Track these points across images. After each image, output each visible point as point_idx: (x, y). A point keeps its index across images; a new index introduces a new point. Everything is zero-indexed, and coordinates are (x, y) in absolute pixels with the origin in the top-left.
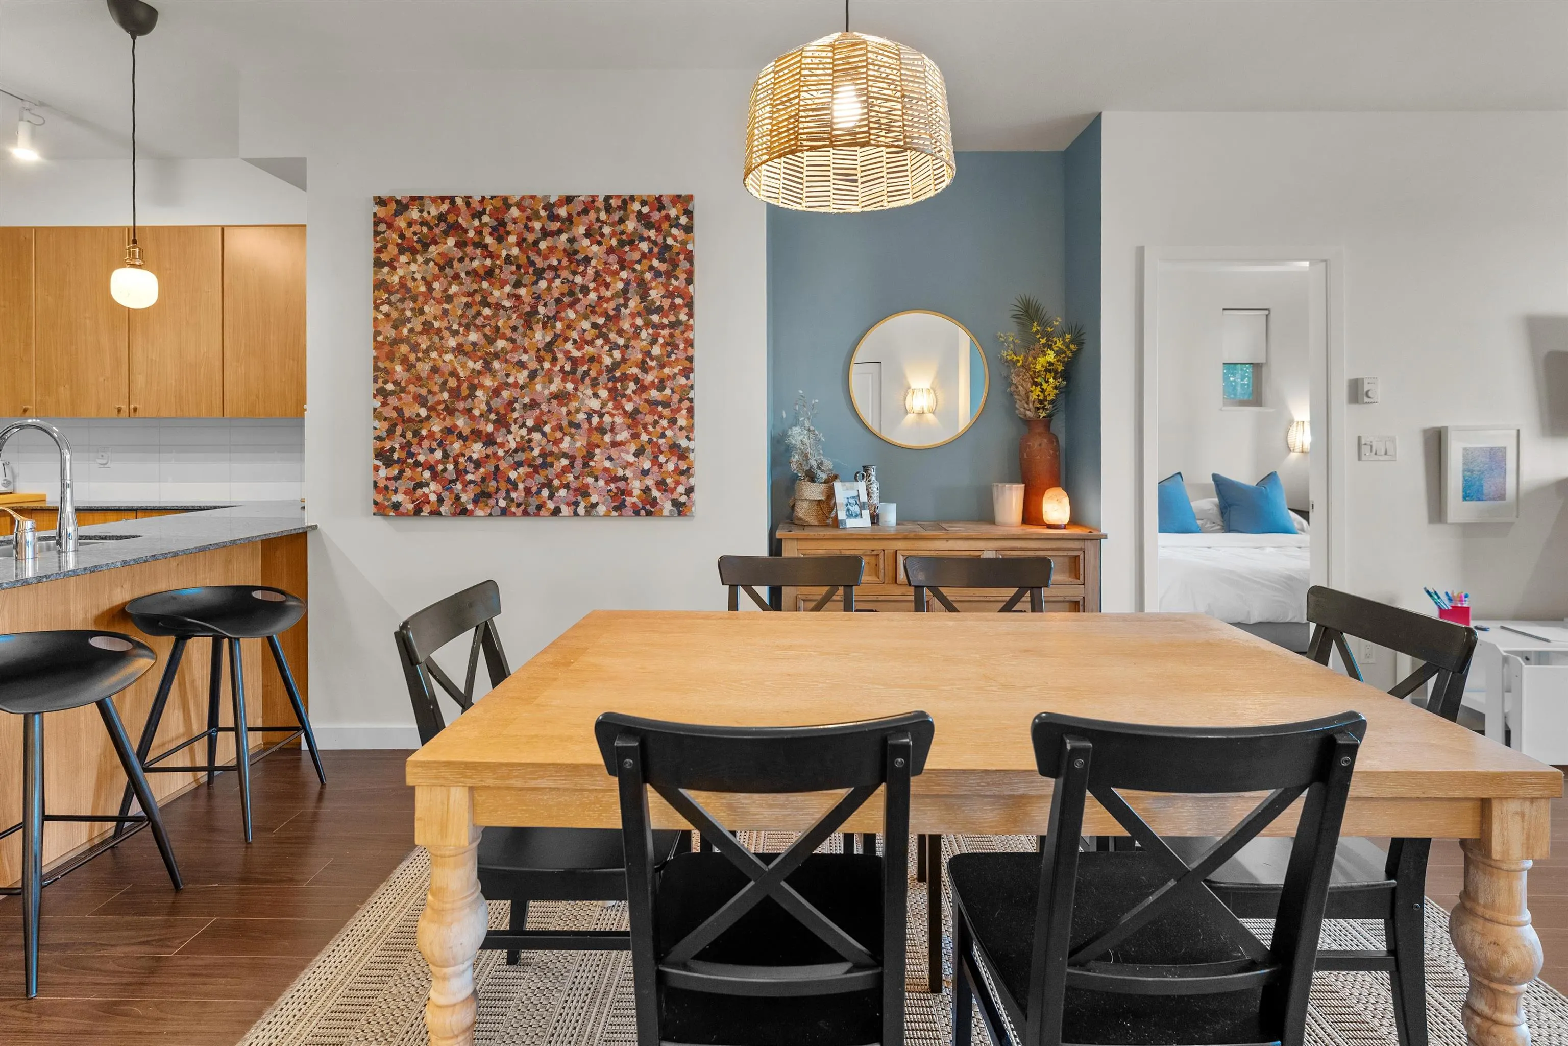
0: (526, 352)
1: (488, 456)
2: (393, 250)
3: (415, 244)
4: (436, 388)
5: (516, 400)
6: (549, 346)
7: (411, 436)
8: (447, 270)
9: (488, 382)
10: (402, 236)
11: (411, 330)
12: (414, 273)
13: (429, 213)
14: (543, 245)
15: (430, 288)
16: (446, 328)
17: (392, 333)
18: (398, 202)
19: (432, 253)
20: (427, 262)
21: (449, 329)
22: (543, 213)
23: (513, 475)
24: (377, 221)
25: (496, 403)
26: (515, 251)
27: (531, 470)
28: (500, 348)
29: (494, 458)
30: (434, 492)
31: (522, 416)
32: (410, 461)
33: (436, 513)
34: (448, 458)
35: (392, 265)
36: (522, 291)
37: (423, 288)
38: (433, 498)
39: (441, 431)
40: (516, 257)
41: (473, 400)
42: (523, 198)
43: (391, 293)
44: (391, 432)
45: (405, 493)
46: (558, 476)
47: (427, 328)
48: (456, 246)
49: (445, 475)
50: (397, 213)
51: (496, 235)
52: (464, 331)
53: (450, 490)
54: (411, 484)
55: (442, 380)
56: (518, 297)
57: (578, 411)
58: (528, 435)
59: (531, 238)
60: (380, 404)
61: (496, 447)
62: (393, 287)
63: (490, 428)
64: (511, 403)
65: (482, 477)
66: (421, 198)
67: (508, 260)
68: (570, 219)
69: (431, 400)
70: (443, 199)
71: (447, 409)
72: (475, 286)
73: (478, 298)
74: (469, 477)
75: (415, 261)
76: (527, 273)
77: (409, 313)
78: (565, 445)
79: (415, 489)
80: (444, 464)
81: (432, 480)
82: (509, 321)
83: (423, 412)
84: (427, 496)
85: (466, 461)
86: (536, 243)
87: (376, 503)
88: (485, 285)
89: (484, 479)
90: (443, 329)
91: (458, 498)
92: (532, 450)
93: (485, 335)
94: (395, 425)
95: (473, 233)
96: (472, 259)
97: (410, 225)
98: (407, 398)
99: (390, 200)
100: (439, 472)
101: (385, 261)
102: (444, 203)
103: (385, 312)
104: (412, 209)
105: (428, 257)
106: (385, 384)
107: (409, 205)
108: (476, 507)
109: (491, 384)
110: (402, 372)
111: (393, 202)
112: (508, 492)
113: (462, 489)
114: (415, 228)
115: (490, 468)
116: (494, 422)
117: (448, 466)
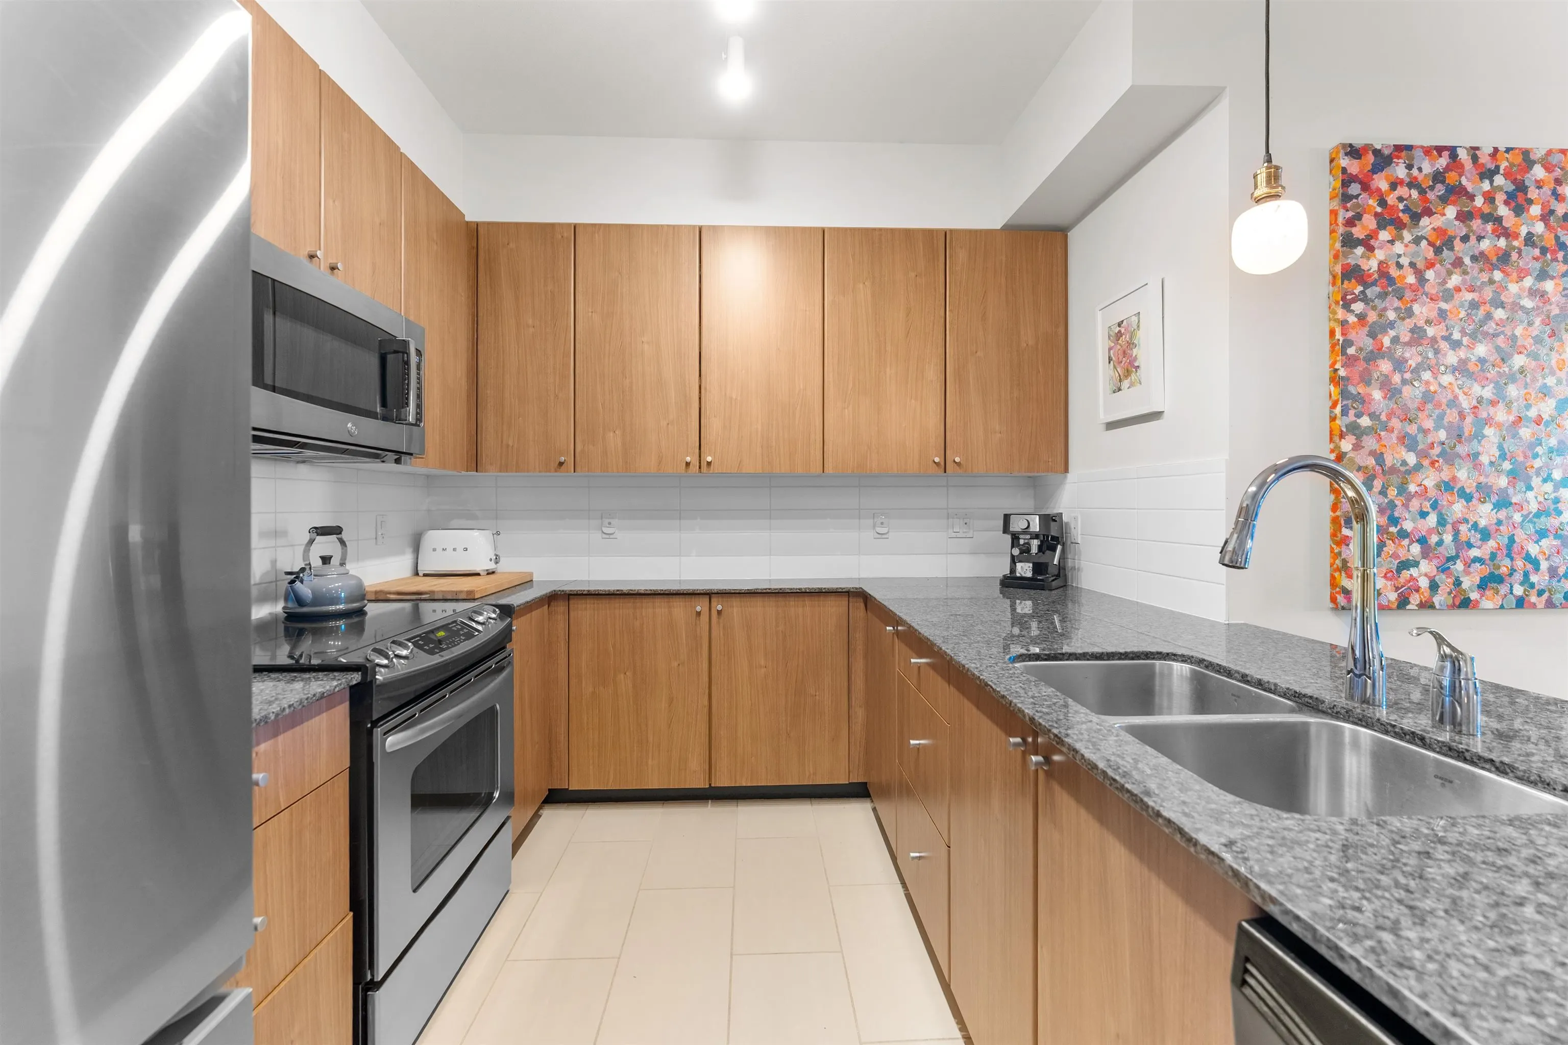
1: (1499, 522)
2: (1369, 222)
3: (1401, 215)
4: (1429, 424)
5: (1538, 441)
8: (1446, 252)
9: (1501, 415)
10: (1383, 203)
11: (1395, 340)
12: (1399, 256)
13: (1420, 169)
15: (1421, 279)
16: (1444, 338)
17: (1368, 343)
18: (1377, 152)
19: (1424, 228)
20: (1417, 241)
21: (1447, 338)
23: (1533, 549)
24: (1348, 180)
25: (1512, 446)
26: (1539, 228)
28: (1516, 368)
30: (1426, 575)
31: (1547, 465)
32: (1393, 529)
33: (1427, 605)
34: (1445, 526)
35: (1368, 244)
37: (1411, 279)
39: (1435, 486)
40: (1541, 237)
41: (1479, 442)
42: (1550, 152)
43: (1366, 285)
47: (1418, 337)
48: (1457, 218)
49: (1441, 549)
50: (1375, 168)
51: (1513, 204)
53: (1448, 571)
54: (1395, 564)
55: (1437, 412)
56: (1543, 295)
58: (1554, 492)
60: (1351, 447)
62: (1370, 276)
63: (1503, 482)
64: (1532, 446)
66: (1408, 147)
67: (1530, 240)
69: (1423, 442)
70: (1440, 150)
71: (1443, 454)
72: (1485, 277)
73: (1488, 293)
74: (1474, 553)
75: (1401, 238)
79: (1399, 570)
80: (1440, 534)
81: (1424, 558)
82: (1530, 329)
83: (1412, 459)
84: (1415, 580)
85: (1470, 530)
88: (1498, 275)
89: (1493, 556)
90: (1439, 339)
91: (1458, 583)
93: (1498, 349)
95: (1482, 200)
96: (1480, 238)
97: (1394, 186)
99: (1366, 148)
100: (1433, 545)
101: (1358, 239)
102: (1441, 156)
103: (1358, 312)
104: (1397, 164)
105: (1419, 234)
106: (1359, 418)
107: (1392, 159)
108: (1482, 596)
109: (1505, 419)
110: (1382, 400)
111: (1371, 152)
112: (1526, 575)
113: (1464, 570)
114: (1402, 191)
115: (1503, 539)
116: (1509, 474)
117: (1444, 536)
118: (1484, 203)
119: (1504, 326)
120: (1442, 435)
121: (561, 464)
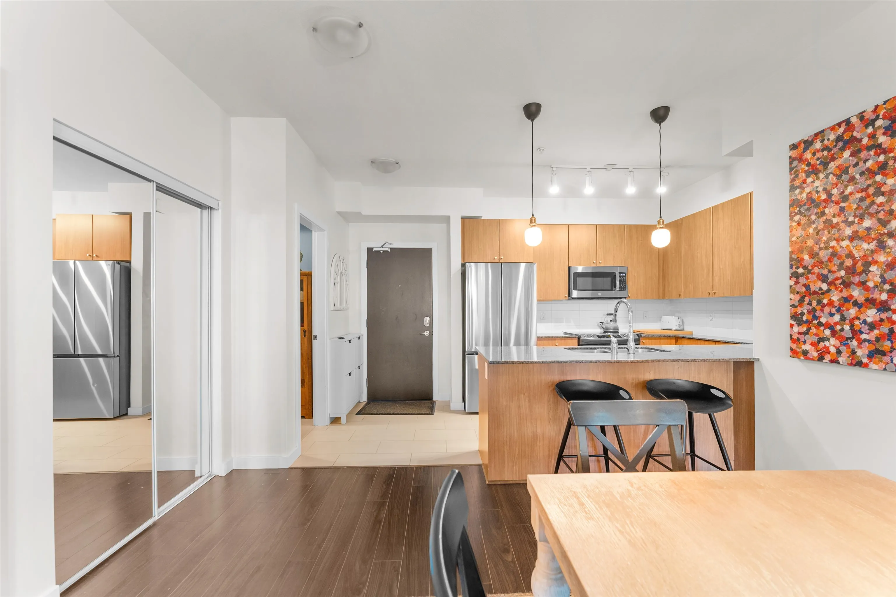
1: (882, 320)
2: (802, 176)
3: (818, 166)
4: (835, 268)
7: (816, 304)
8: (844, 176)
9: (882, 258)
10: (808, 164)
12: (817, 187)
13: (828, 140)
15: (830, 195)
16: (843, 222)
17: (802, 234)
18: (805, 142)
19: (831, 168)
20: (827, 177)
21: (846, 222)
24: (792, 160)
29: (889, 322)
30: (834, 346)
32: (815, 322)
33: (835, 362)
34: (845, 321)
35: (802, 187)
37: (824, 197)
38: (833, 350)
39: (839, 300)
41: (867, 275)
43: (800, 207)
44: (801, 301)
45: (812, 344)
47: (828, 224)
48: (851, 155)
49: (842, 333)
50: (805, 150)
51: (890, 133)
52: (858, 220)
53: (847, 345)
54: (815, 339)
55: (839, 262)
60: (794, 283)
61: (890, 312)
62: (803, 201)
63: (884, 297)
65: (877, 338)
66: (823, 131)
69: (831, 277)
70: (839, 125)
71: (844, 283)
72: (869, 182)
73: (871, 191)
74: (864, 336)
75: (818, 178)
79: (819, 342)
80: (842, 325)
81: (832, 337)
83: (825, 287)
84: (827, 348)
85: (861, 324)
87: (791, 349)
88: (879, 178)
89: (878, 339)
90: (840, 223)
91: (853, 352)
93: (879, 220)
94: (805, 296)
96: (865, 161)
97: (814, 154)
98: (812, 277)
99: (800, 143)
100: (838, 331)
102: (841, 127)
103: (797, 220)
104: (816, 142)
105: (828, 172)
106: (797, 269)
107: (813, 141)
108: (870, 362)
109: (885, 259)
110: (809, 259)
111: (803, 143)
113: (858, 345)
114: (818, 155)
115: (885, 329)
116: (889, 292)
117: (845, 327)
118: (868, 140)
119: (884, 206)
120: (843, 273)
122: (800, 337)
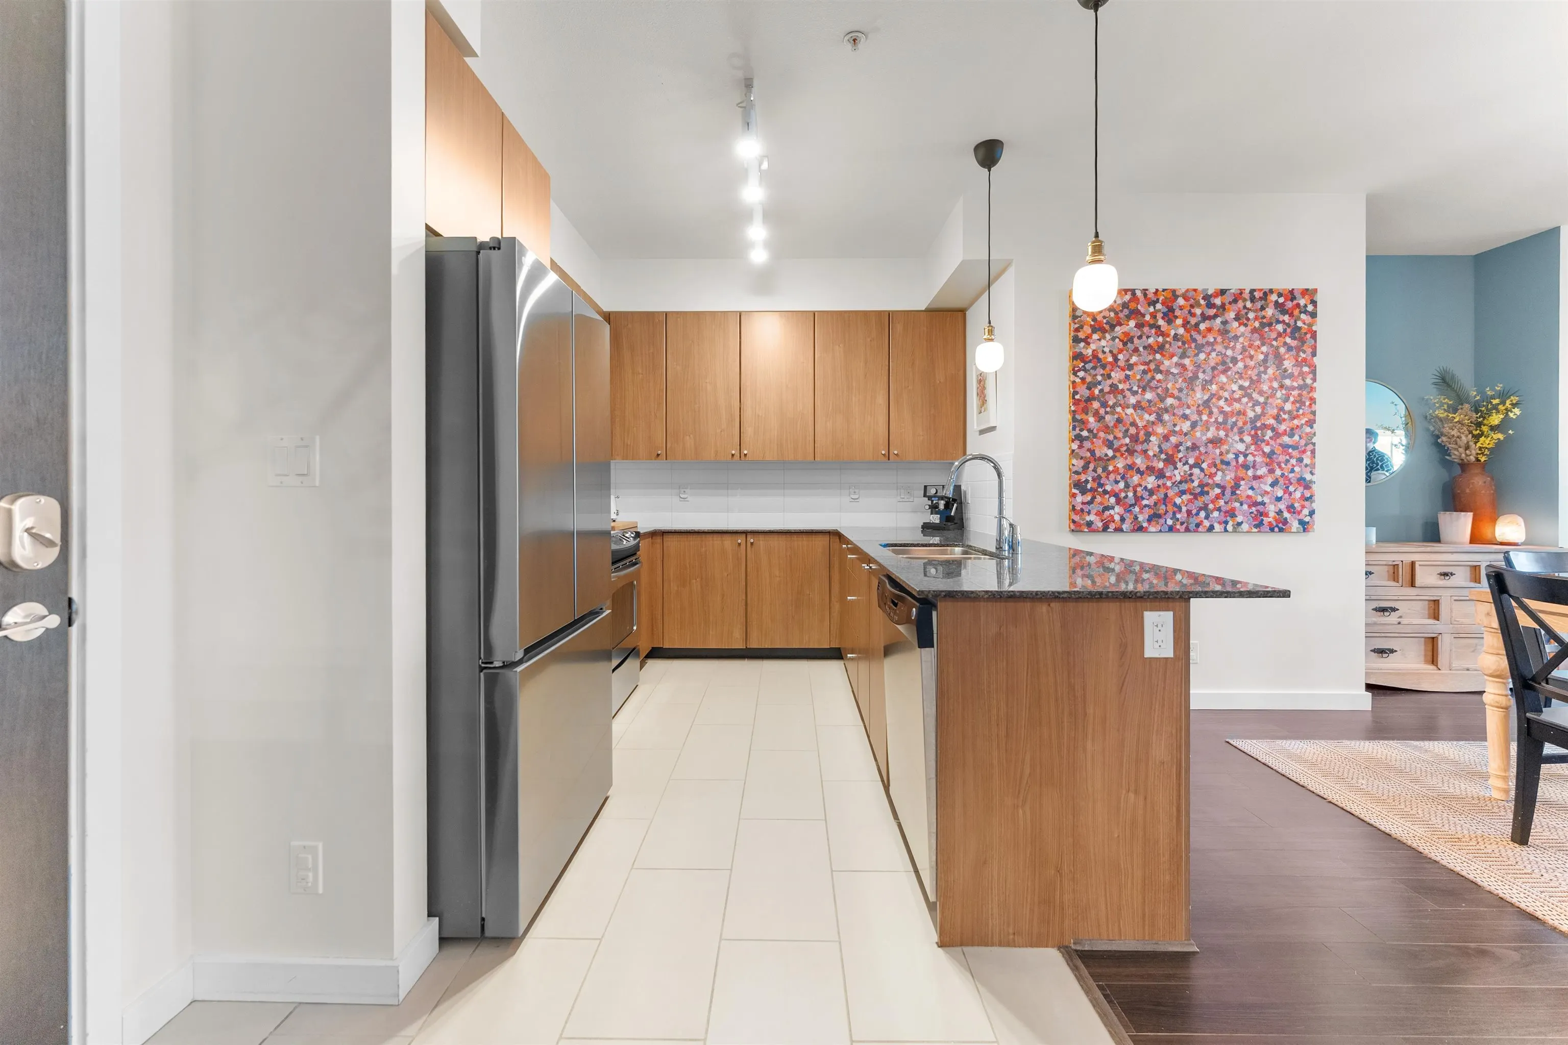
0: (1189, 407)
1: (1159, 486)
2: (1087, 330)
3: (1105, 325)
4: (1120, 435)
5: (1181, 444)
6: (1207, 403)
8: (1129, 345)
9: (1160, 430)
10: (1095, 319)
11: (1101, 391)
12: (1104, 347)
14: (1202, 327)
15: (1116, 359)
16: (1128, 390)
17: (1087, 393)
19: (1117, 332)
20: (1113, 339)
21: (1130, 390)
22: (1202, 302)
23: (1178, 501)
25: (1166, 446)
26: (1181, 331)
27: (1191, 497)
28: (1168, 405)
29: (1164, 488)
30: (1118, 514)
31: (1185, 456)
32: (1100, 490)
33: (1119, 530)
34: (1128, 488)
35: (1086, 341)
36: (1187, 362)
37: (1110, 359)
38: (1117, 518)
39: (1123, 467)
40: (1182, 336)
41: (1148, 444)
42: (1187, 291)
43: (1086, 363)
44: (1085, 468)
45: (1096, 514)
46: (1213, 502)
47: (1114, 389)
48: (1135, 327)
49: (1126, 500)
51: (1167, 319)
53: (1130, 512)
54: (1101, 508)
55: (1124, 429)
56: (1184, 367)
57: (1228, 452)
58: (1190, 470)
59: (1193, 321)
60: (1077, 447)
61: (1165, 479)
62: (1088, 358)
63: (1161, 465)
64: (1177, 446)
65: (1155, 502)
67: (1176, 337)
68: (1223, 306)
69: (1116, 444)
71: (1128, 450)
72: (1151, 357)
73: (1152, 366)
74: (1145, 502)
75: (1104, 338)
76: (1191, 348)
77: (1099, 378)
78: (1218, 478)
80: (1126, 492)
81: (1117, 504)
82: (1176, 384)
83: (1110, 453)
84: (1112, 516)
85: (1142, 490)
86: (1197, 325)
87: (1073, 522)
88: (1158, 356)
89: (1156, 504)
90: (1125, 390)
91: (1136, 518)
92: (1193, 481)
93: (1158, 394)
94: (1090, 462)
95: (1149, 317)
96: (1148, 337)
98: (1098, 442)
100: (1122, 498)
101: (1081, 338)
102: (1126, 294)
105: (1115, 336)
106: (1081, 431)
108: (1149, 525)
109: (1162, 431)
110: (1094, 422)
112: (1174, 513)
113: (1139, 511)
115: (1161, 495)
116: (1164, 461)
117: (1128, 494)
118: (1150, 319)
119: (1161, 383)
121: (658, 455)
122: (1084, 507)
